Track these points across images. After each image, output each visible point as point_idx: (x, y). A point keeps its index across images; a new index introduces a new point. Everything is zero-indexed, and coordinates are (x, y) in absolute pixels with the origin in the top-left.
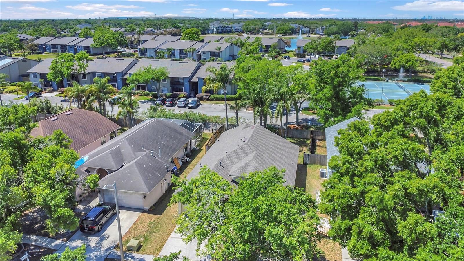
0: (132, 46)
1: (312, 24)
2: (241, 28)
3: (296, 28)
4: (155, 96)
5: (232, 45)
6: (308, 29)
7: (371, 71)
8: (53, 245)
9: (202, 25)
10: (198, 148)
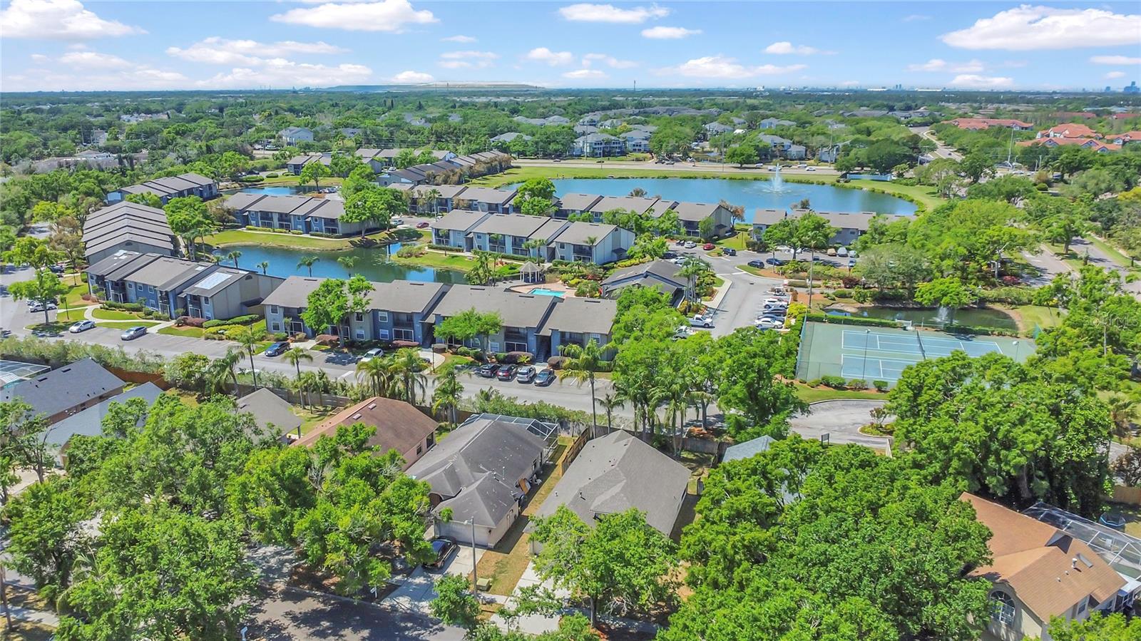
0: (414, 208)
1: (813, 136)
2: (646, 142)
3: (775, 146)
4: (479, 358)
5: (617, 230)
6: (802, 148)
7: (888, 297)
8: (394, 580)
9: (560, 138)
10: (551, 463)
